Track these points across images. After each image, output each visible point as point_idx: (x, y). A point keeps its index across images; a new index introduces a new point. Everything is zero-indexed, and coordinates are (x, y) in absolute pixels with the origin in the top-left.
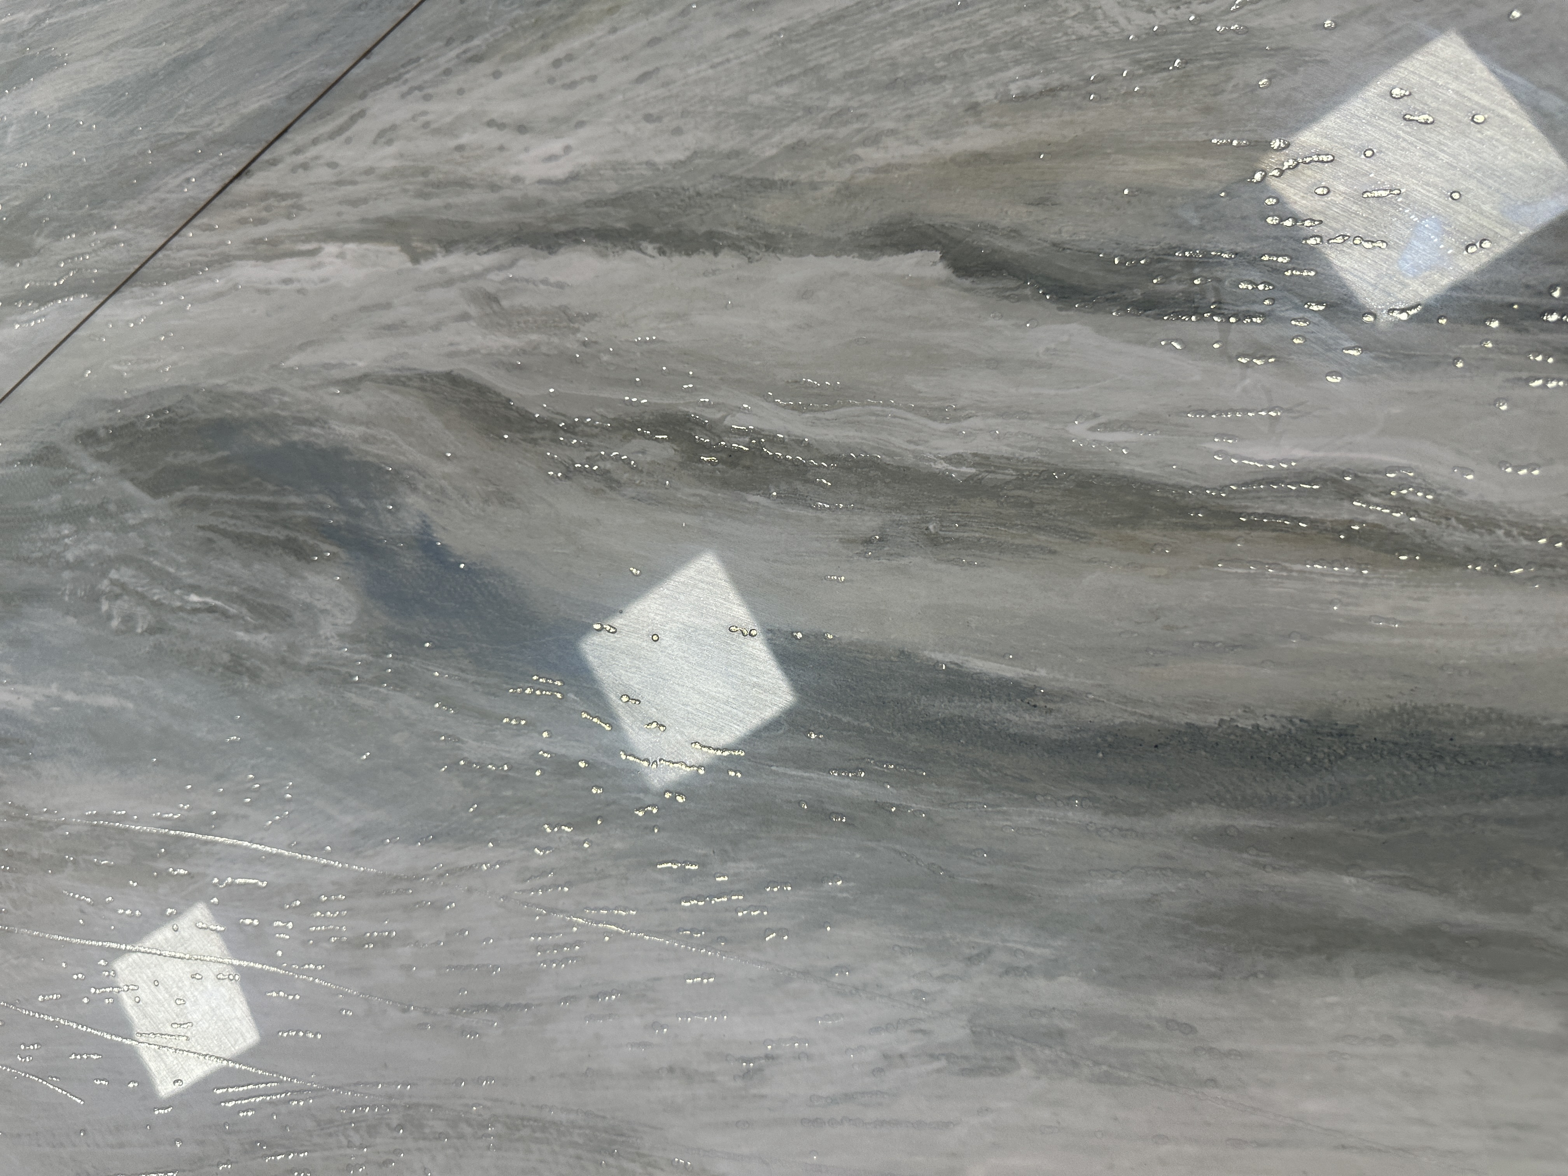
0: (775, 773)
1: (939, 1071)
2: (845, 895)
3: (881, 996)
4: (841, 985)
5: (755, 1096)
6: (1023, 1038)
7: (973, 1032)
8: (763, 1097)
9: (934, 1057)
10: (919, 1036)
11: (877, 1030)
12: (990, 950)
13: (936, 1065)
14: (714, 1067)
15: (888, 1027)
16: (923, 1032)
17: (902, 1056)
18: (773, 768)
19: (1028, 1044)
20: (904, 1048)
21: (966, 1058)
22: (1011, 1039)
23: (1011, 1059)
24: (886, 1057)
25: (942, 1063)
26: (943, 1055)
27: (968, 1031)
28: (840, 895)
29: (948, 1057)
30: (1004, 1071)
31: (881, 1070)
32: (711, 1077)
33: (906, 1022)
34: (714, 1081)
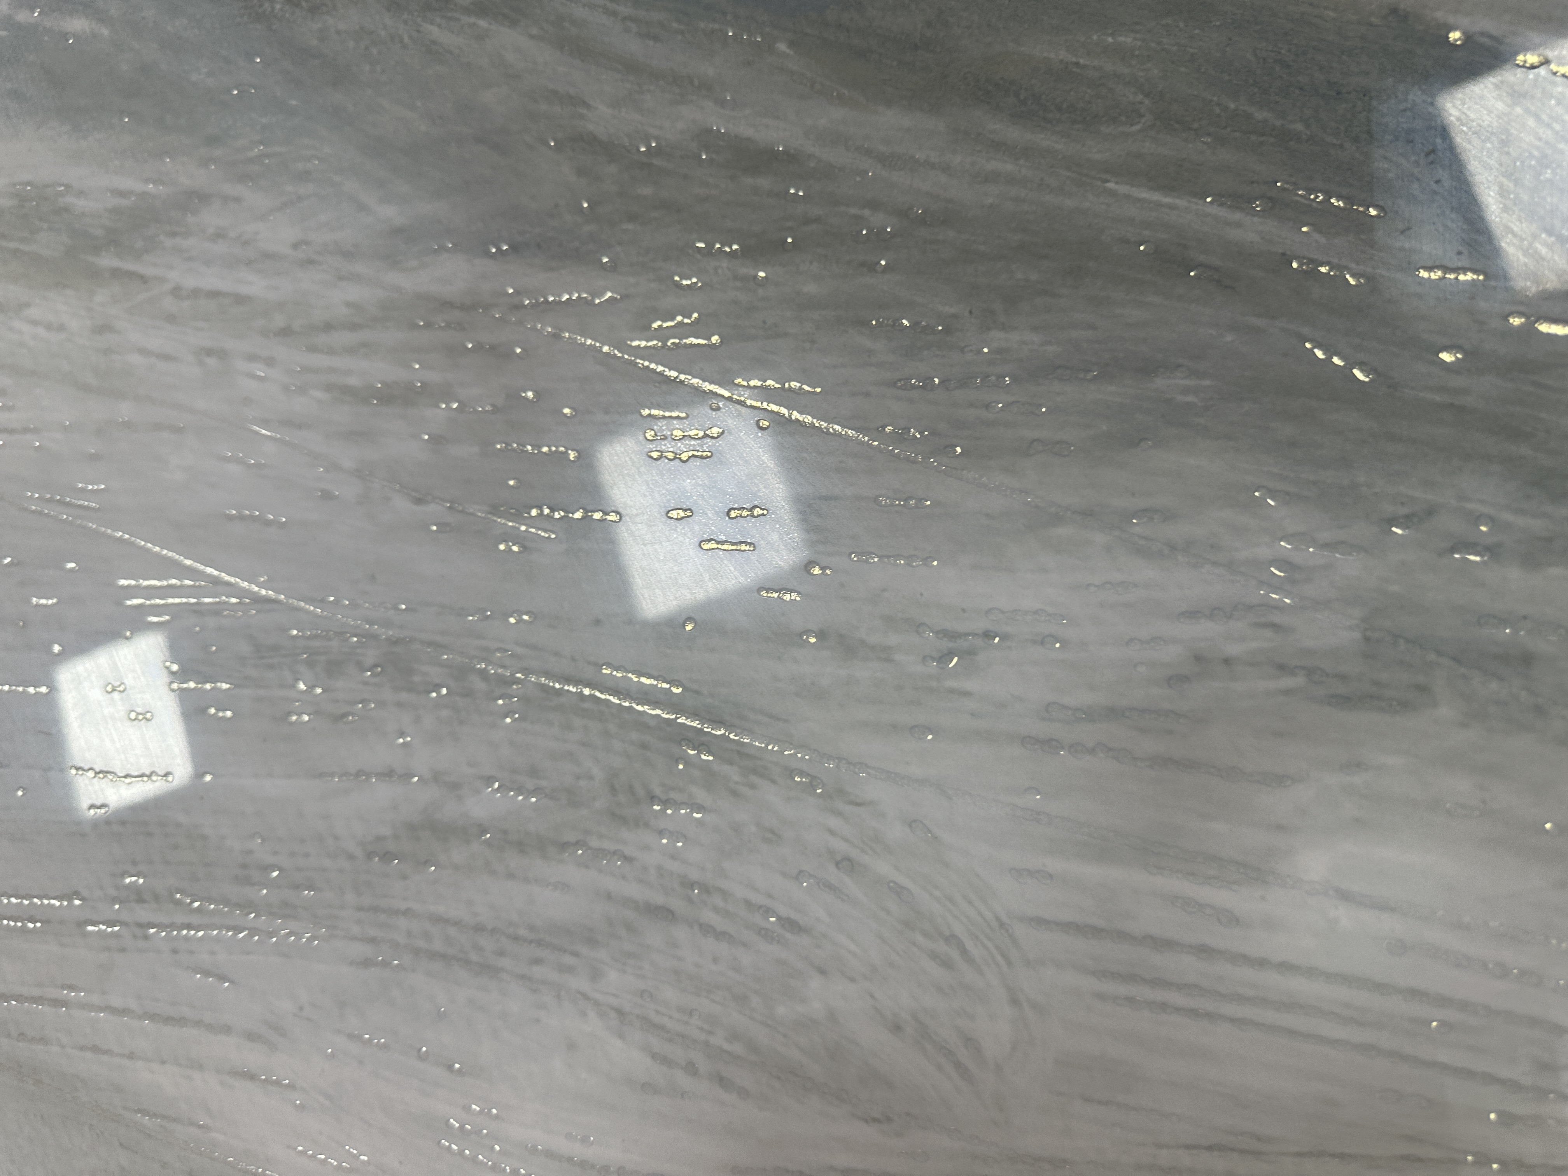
0: (1113, 194)
1: (1287, 692)
2: (1190, 398)
3: (1215, 564)
4: (1145, 538)
5: (952, 691)
6: (1454, 659)
7: (1367, 639)
8: (967, 694)
9: (1283, 668)
10: (1268, 633)
11: (1192, 615)
12: (1431, 511)
13: (1287, 682)
14: (893, 639)
15: (1214, 612)
16: (1275, 627)
17: (1227, 661)
18: (1110, 185)
19: (1463, 670)
20: (1234, 650)
21: (1343, 678)
22: (1432, 657)
23: (1423, 689)
24: (1198, 658)
25: (1299, 681)
26: (1303, 668)
27: (1357, 635)
28: (1180, 398)
29: (1310, 672)
30: (1405, 706)
31: (1184, 679)
32: (884, 654)
33: (1250, 608)
34: (888, 660)
